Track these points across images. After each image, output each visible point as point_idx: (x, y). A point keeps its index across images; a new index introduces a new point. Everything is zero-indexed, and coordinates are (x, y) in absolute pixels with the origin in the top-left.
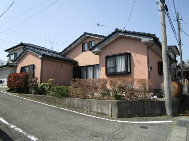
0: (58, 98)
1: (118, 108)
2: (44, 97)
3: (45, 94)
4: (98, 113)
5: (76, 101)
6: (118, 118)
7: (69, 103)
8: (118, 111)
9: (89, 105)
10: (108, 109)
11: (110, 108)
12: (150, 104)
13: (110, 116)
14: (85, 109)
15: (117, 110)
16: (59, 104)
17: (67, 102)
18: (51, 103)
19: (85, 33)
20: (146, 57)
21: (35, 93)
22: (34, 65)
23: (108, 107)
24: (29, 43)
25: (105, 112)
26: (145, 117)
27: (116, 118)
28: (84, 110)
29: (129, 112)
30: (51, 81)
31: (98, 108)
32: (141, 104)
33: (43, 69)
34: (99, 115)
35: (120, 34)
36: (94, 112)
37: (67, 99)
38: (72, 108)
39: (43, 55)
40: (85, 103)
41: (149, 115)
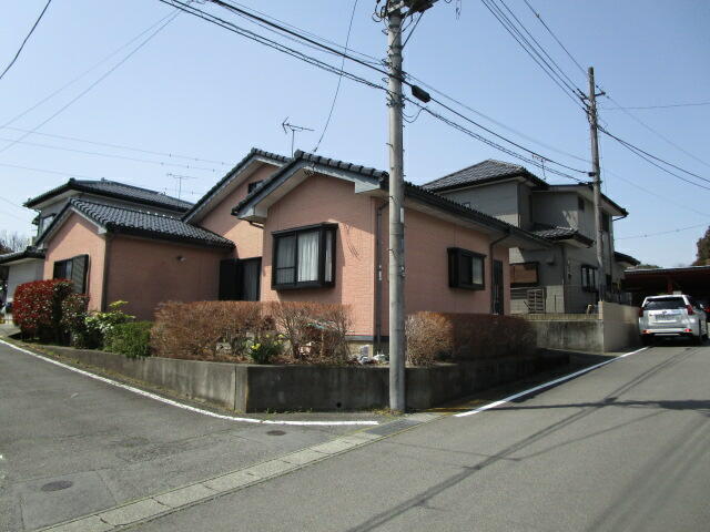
0: (128, 357)
1: (250, 384)
2: (98, 355)
3: (100, 347)
4: (208, 399)
5: (165, 366)
6: (248, 412)
7: (151, 372)
8: (250, 394)
9: (191, 378)
10: (229, 387)
11: (233, 386)
12: (344, 376)
13: (232, 408)
14: (183, 387)
15: (247, 389)
16: (129, 375)
17: (146, 368)
18: (110, 371)
19: (255, 153)
20: (373, 237)
21: (80, 345)
22: (87, 256)
23: (230, 382)
24: (103, 179)
25: (223, 396)
26: (327, 411)
27: (244, 412)
28: (180, 391)
29: (281, 397)
30: (118, 308)
31: (208, 387)
32: (317, 375)
33: (111, 269)
34: (210, 404)
35: (307, 168)
36: (200, 397)
37: (148, 360)
38: (155, 388)
39: (111, 227)
40: (184, 373)
41: (342, 407)
